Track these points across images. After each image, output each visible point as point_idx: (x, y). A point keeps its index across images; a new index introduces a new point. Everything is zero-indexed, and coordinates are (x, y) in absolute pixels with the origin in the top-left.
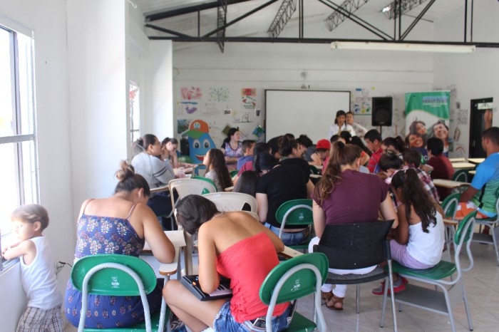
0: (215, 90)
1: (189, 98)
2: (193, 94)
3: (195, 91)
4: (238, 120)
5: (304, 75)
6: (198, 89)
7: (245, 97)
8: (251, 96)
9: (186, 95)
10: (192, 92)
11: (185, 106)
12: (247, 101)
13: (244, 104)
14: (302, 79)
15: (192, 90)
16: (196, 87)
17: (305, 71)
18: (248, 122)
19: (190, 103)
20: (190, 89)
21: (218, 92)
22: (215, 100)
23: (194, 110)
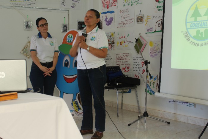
4: (150, 29)
11: (104, 17)
19: (108, 12)
22: (129, 4)
23: (112, 19)
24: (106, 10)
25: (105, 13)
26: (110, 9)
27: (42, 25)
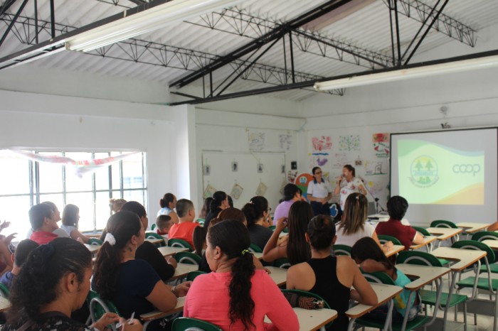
0: (345, 138)
1: (320, 149)
2: (324, 144)
3: (325, 141)
4: (370, 172)
5: (444, 110)
6: (328, 139)
7: (377, 144)
8: (383, 143)
9: (317, 145)
10: (322, 142)
11: (316, 157)
12: (379, 149)
13: (376, 152)
14: (441, 115)
15: (323, 140)
16: (326, 136)
17: (446, 105)
18: (381, 173)
19: (320, 154)
20: (320, 139)
21: (348, 140)
22: (346, 149)
23: (325, 161)
24: (318, 152)
25: (317, 154)
26: (323, 151)
27: (318, 173)
